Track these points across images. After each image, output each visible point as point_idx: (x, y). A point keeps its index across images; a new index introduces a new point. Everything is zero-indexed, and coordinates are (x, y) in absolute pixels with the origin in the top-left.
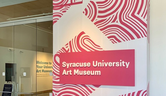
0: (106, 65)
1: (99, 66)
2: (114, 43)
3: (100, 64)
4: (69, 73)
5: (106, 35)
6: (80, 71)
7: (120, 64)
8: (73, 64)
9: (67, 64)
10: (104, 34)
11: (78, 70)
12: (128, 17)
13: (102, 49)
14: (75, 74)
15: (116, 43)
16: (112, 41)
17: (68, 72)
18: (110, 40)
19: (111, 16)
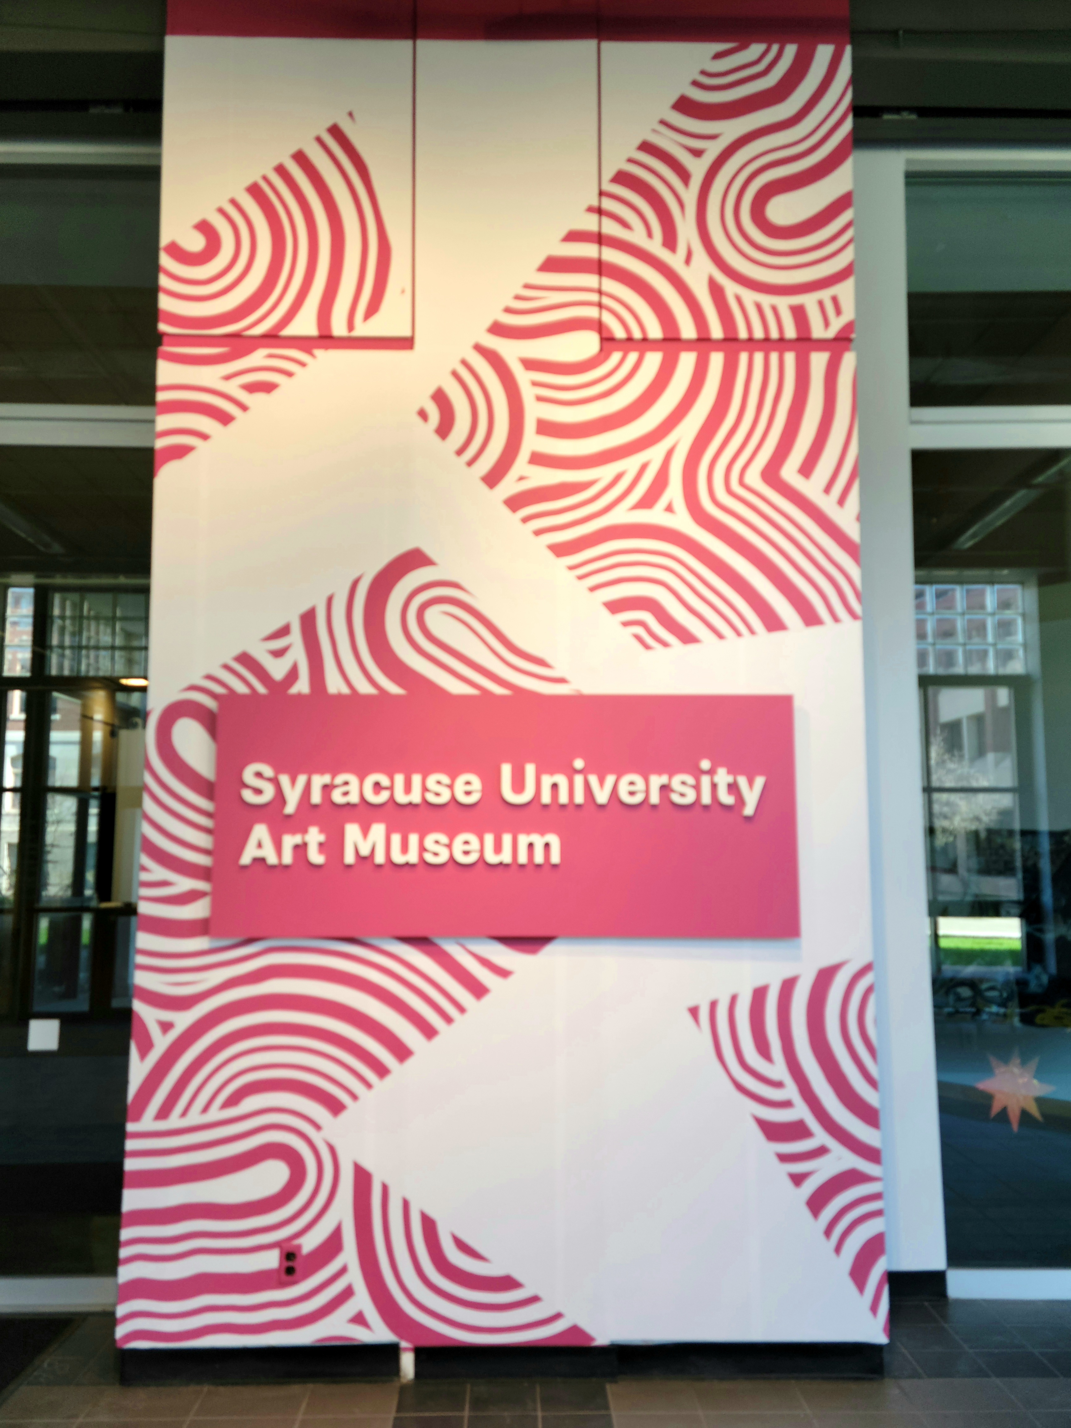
0: (602, 797)
1: (546, 798)
2: (647, 647)
3: (555, 786)
4: (301, 849)
5: (593, 589)
6: (396, 839)
7: (697, 788)
8: (340, 779)
9: (284, 780)
10: (581, 578)
11: (378, 830)
12: (742, 483)
13: (562, 681)
14: (349, 858)
15: (665, 644)
16: (640, 631)
17: (289, 841)
18: (626, 624)
19: (631, 464)
